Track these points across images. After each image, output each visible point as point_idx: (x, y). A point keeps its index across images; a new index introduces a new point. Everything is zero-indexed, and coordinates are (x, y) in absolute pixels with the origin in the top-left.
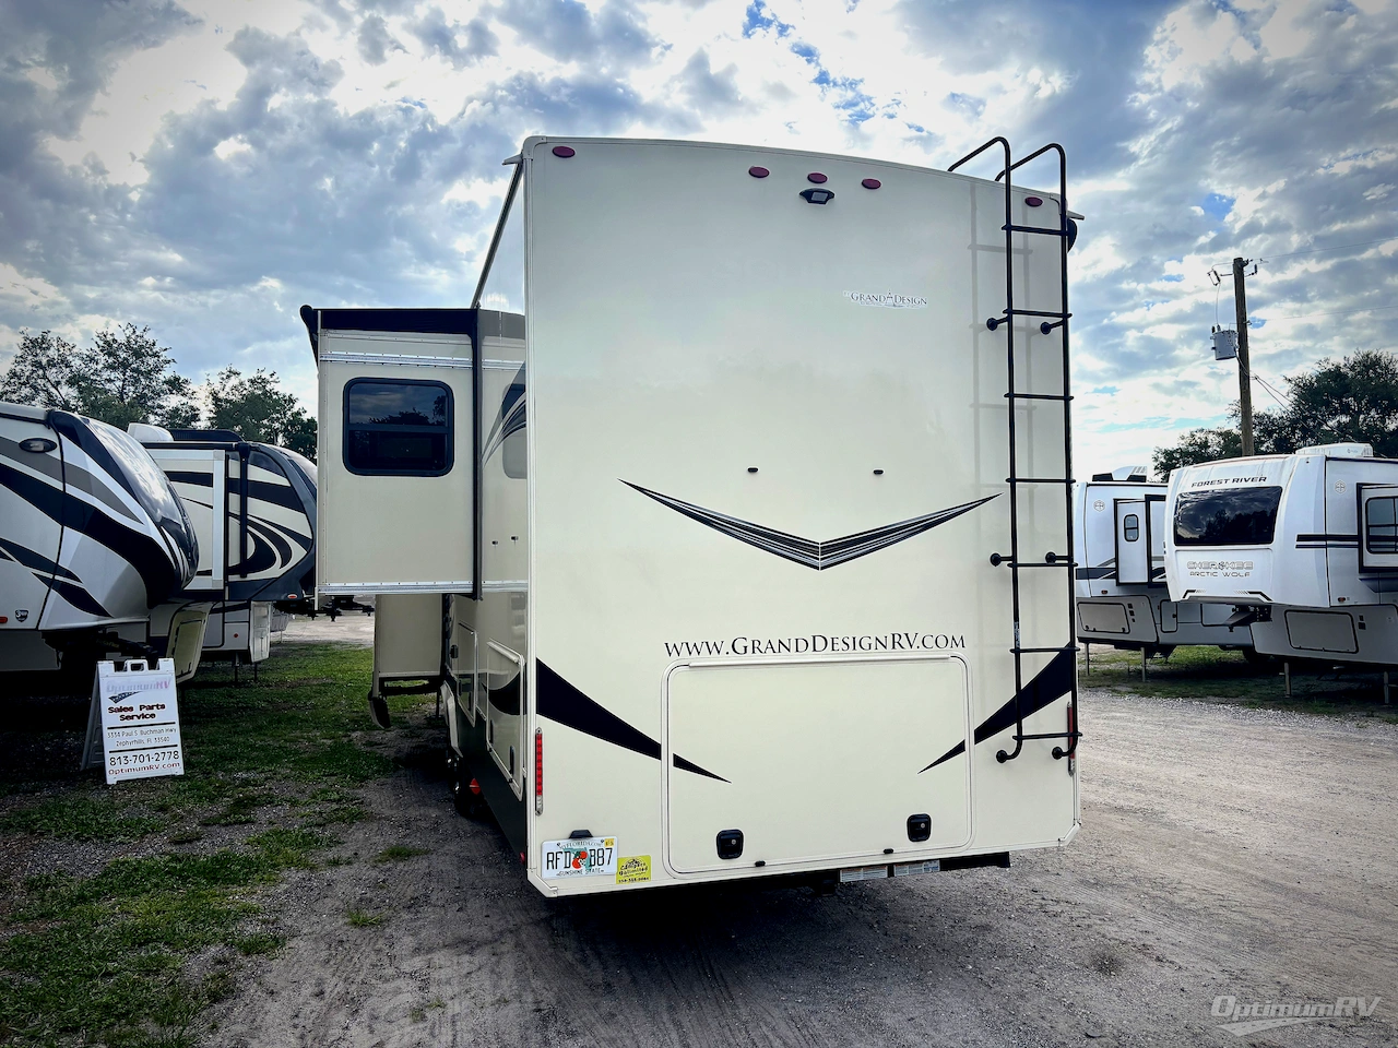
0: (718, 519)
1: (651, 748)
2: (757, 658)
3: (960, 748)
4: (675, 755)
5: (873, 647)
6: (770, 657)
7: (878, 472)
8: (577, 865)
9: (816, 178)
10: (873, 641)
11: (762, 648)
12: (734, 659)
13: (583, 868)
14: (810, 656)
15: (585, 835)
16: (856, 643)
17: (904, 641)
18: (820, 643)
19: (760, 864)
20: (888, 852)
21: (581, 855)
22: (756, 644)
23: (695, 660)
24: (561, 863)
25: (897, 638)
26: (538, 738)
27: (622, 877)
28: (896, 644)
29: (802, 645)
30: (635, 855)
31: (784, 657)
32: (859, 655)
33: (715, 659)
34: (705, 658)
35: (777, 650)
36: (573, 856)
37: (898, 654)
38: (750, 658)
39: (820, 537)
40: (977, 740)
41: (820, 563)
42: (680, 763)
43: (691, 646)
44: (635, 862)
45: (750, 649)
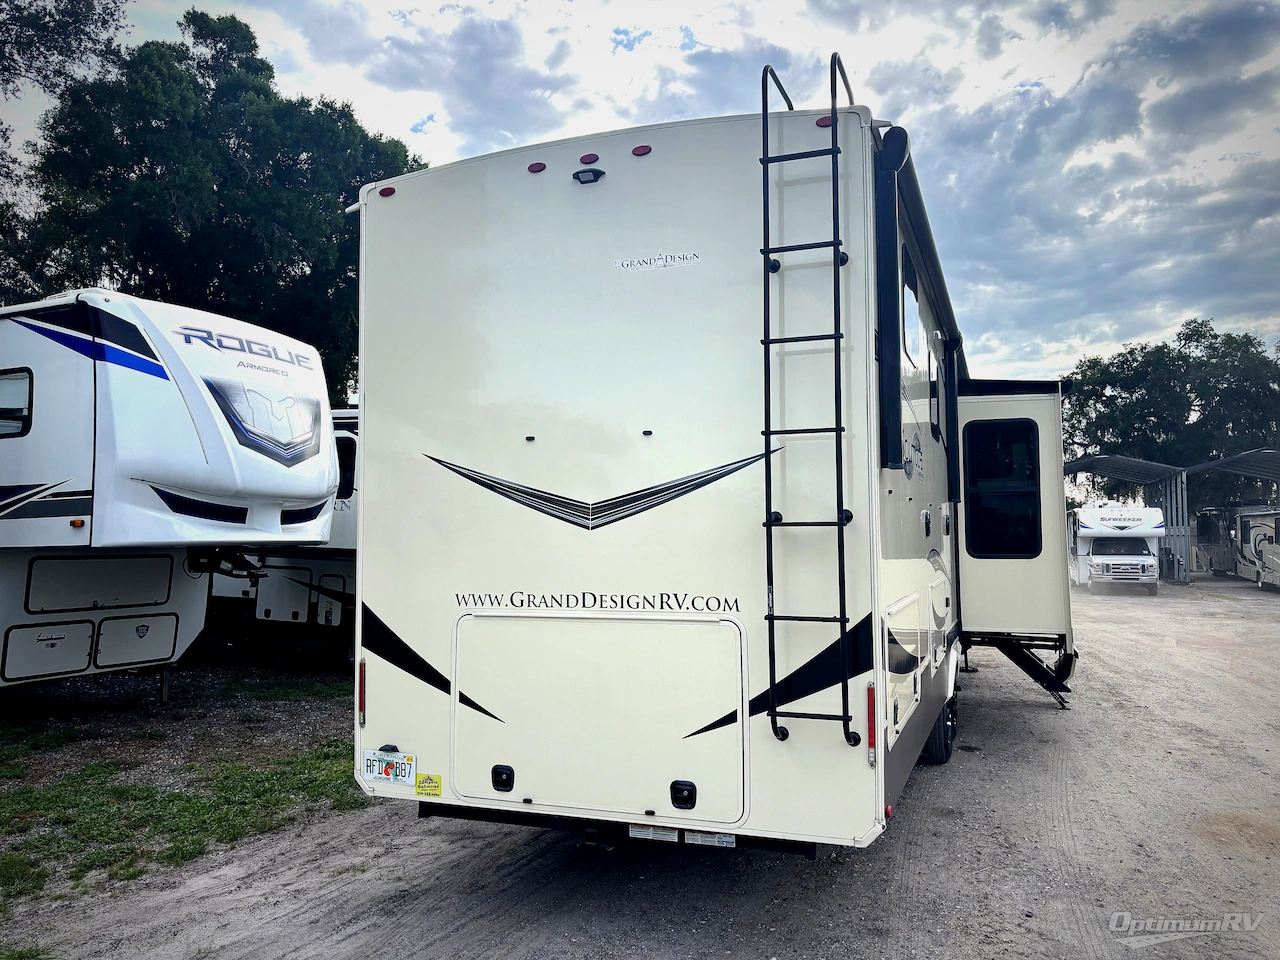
0: (501, 484)
1: (443, 684)
2: (533, 611)
3: (731, 718)
4: (461, 693)
5: (641, 605)
6: (543, 611)
7: (648, 433)
8: (387, 774)
9: (590, 159)
10: (641, 600)
11: (537, 602)
12: (511, 611)
13: (391, 776)
14: (580, 612)
15: (394, 749)
16: (625, 602)
17: (673, 602)
18: (589, 600)
19: (528, 801)
20: (650, 813)
21: (390, 765)
22: (532, 598)
23: (479, 610)
24: (376, 769)
25: (665, 598)
26: (363, 666)
27: (419, 790)
28: (664, 604)
29: (572, 601)
30: (431, 774)
31: (556, 611)
32: (627, 613)
33: (496, 611)
34: (488, 610)
35: (549, 605)
36: (384, 765)
37: (666, 614)
38: (525, 611)
39: (591, 498)
40: (752, 713)
41: (590, 523)
42: (464, 699)
43: (476, 598)
44: (429, 779)
45: (526, 603)
